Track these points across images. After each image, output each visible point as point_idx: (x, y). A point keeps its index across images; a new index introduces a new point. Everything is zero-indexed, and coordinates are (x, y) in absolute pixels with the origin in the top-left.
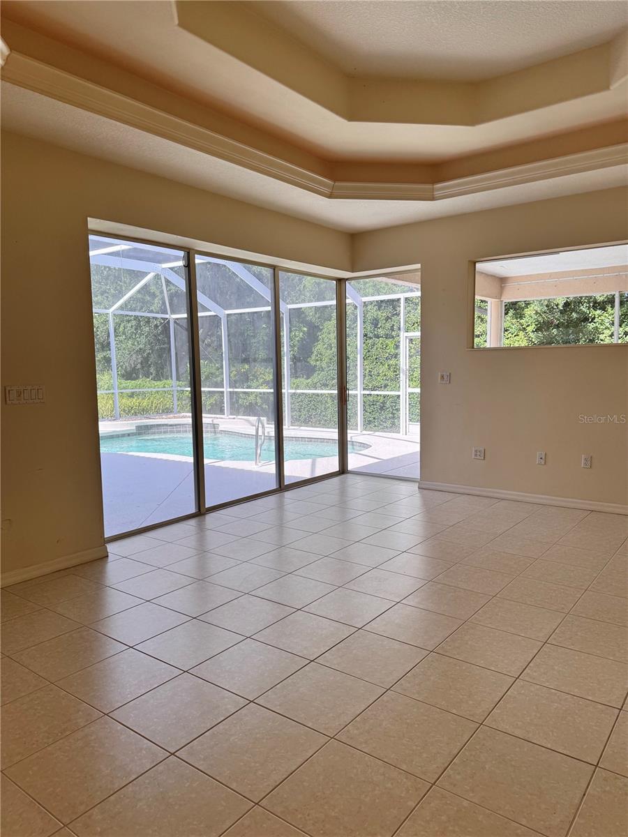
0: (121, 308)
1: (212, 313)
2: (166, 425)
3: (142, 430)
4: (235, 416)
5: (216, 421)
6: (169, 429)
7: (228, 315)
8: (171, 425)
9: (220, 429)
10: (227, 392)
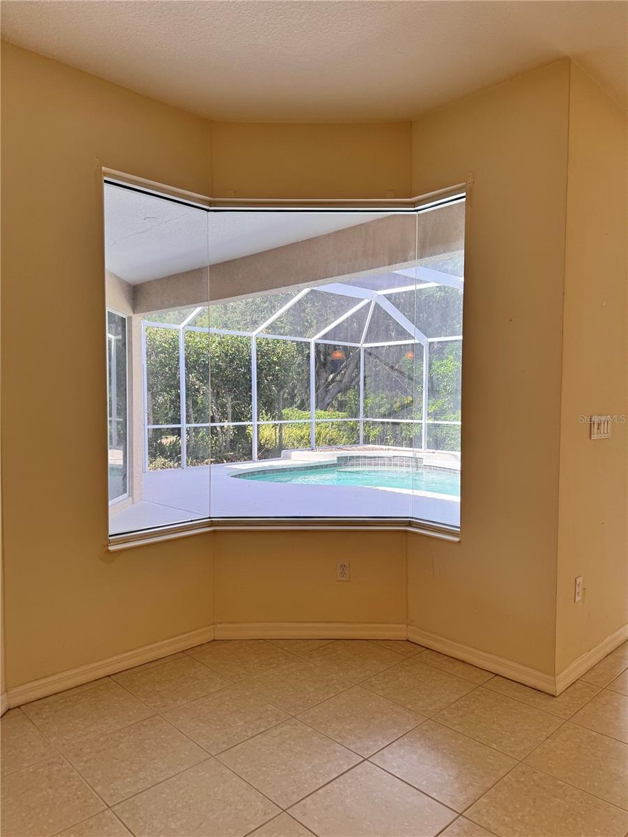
0: (325, 337)
1: (417, 341)
2: (365, 457)
3: (343, 461)
4: (434, 451)
5: (419, 455)
6: (367, 461)
7: (431, 344)
8: (370, 458)
9: (424, 464)
10: (425, 423)
